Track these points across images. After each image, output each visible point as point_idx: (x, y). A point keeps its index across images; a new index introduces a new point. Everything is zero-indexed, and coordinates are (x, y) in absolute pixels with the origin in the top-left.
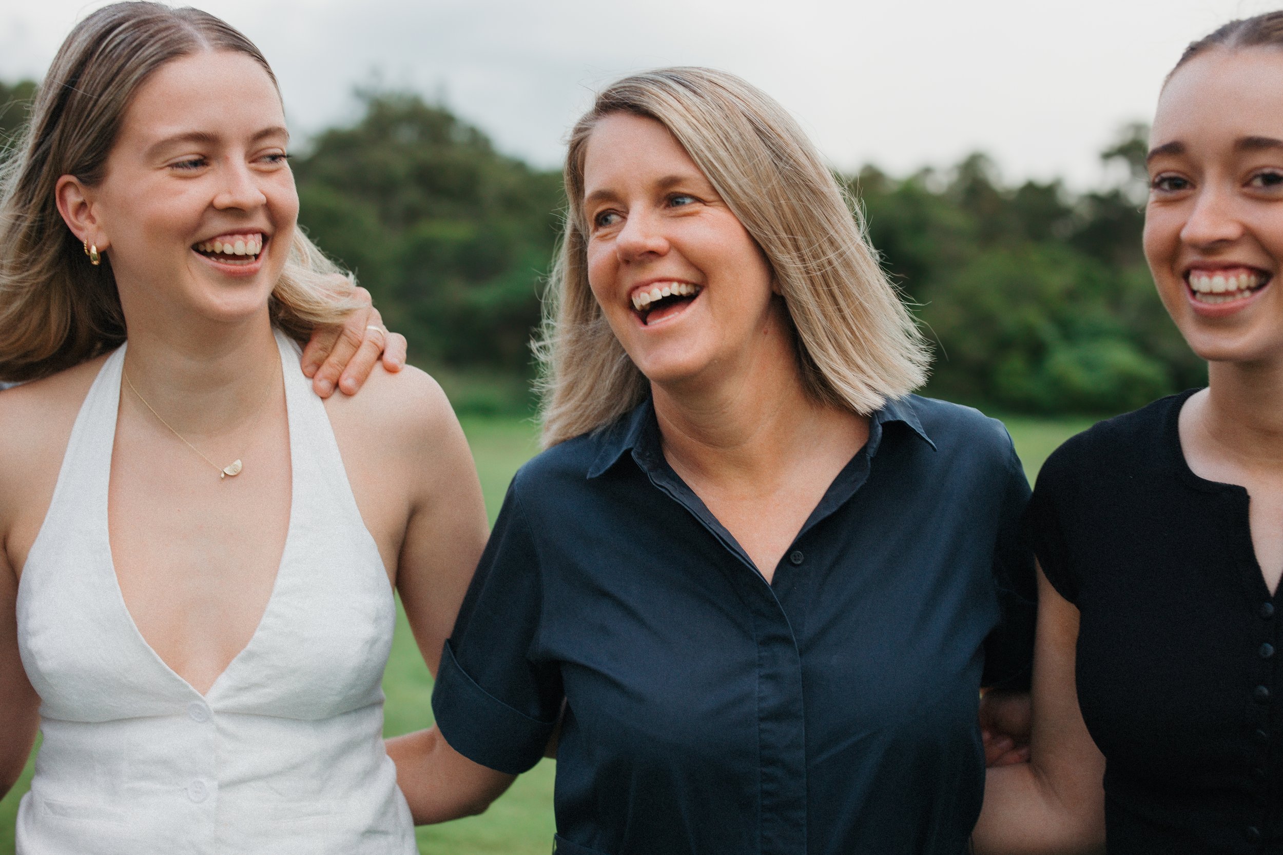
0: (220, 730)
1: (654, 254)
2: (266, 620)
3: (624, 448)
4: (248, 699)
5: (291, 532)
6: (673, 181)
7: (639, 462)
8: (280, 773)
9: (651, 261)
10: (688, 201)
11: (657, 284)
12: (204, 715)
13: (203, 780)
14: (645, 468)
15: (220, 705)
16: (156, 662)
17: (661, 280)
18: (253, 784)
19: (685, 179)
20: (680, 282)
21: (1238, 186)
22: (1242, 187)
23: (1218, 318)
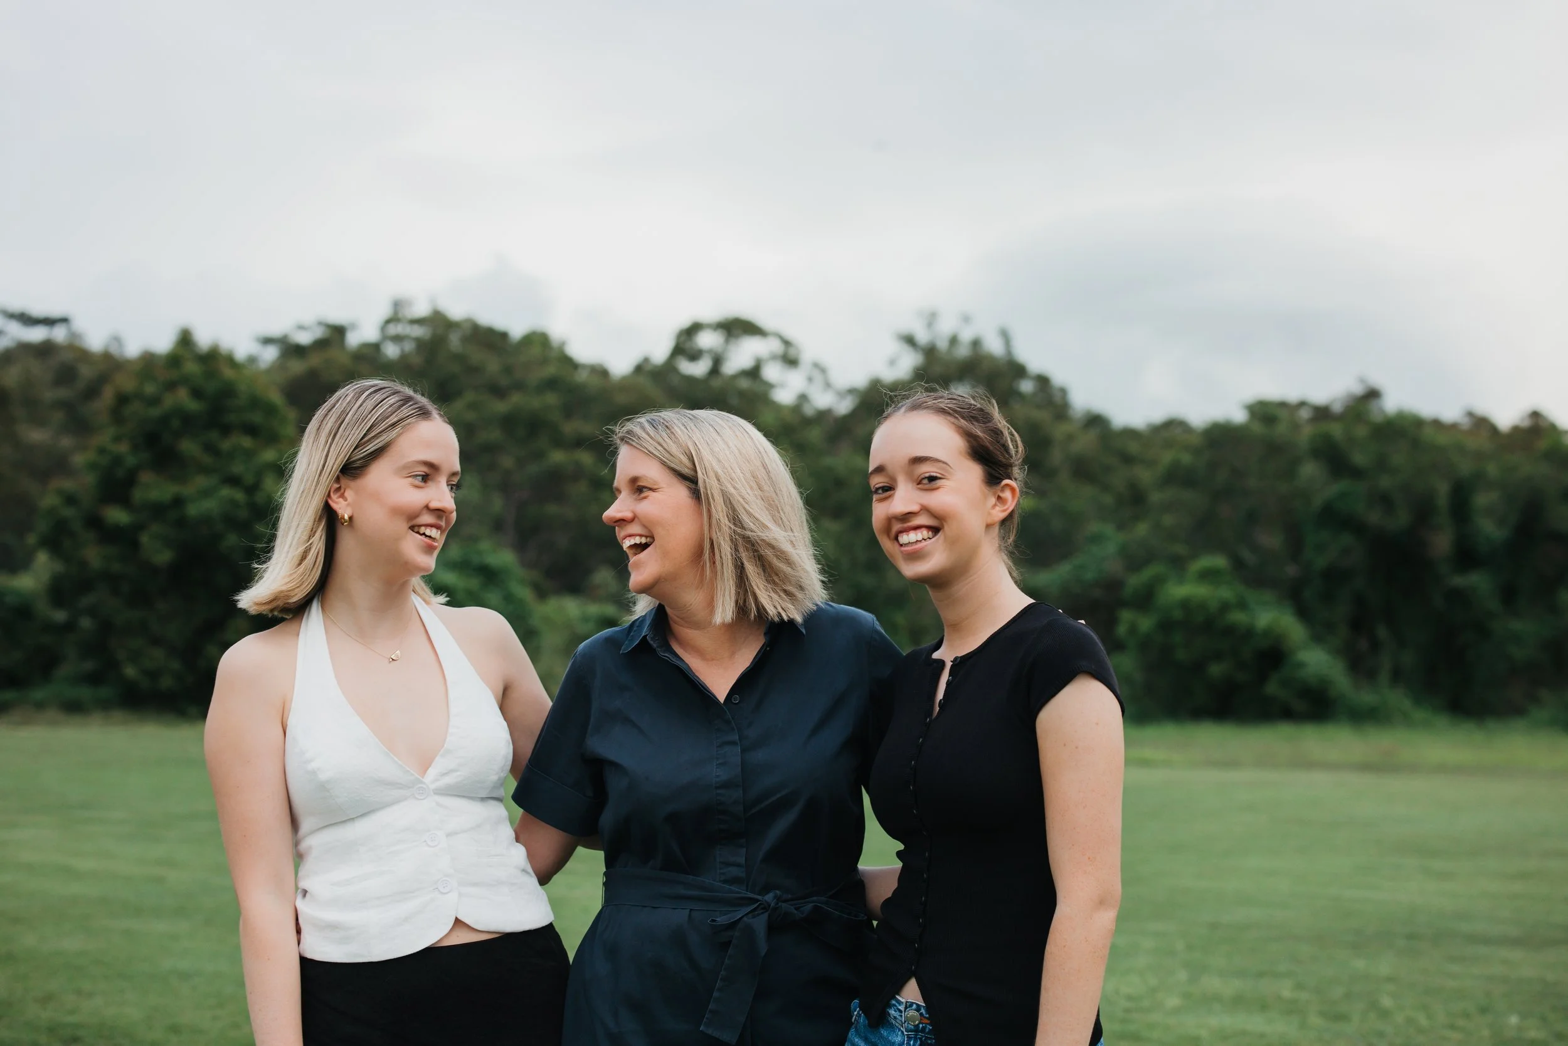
0: (434, 801)
1: (627, 522)
2: (452, 730)
3: (643, 634)
4: (449, 783)
6: (635, 479)
7: (652, 642)
8: (473, 829)
9: (625, 525)
10: (644, 490)
12: (426, 792)
13: (436, 832)
14: (655, 646)
15: (436, 786)
17: (630, 536)
18: (461, 835)
20: (641, 536)
21: (915, 484)
22: (918, 484)
23: (915, 556)
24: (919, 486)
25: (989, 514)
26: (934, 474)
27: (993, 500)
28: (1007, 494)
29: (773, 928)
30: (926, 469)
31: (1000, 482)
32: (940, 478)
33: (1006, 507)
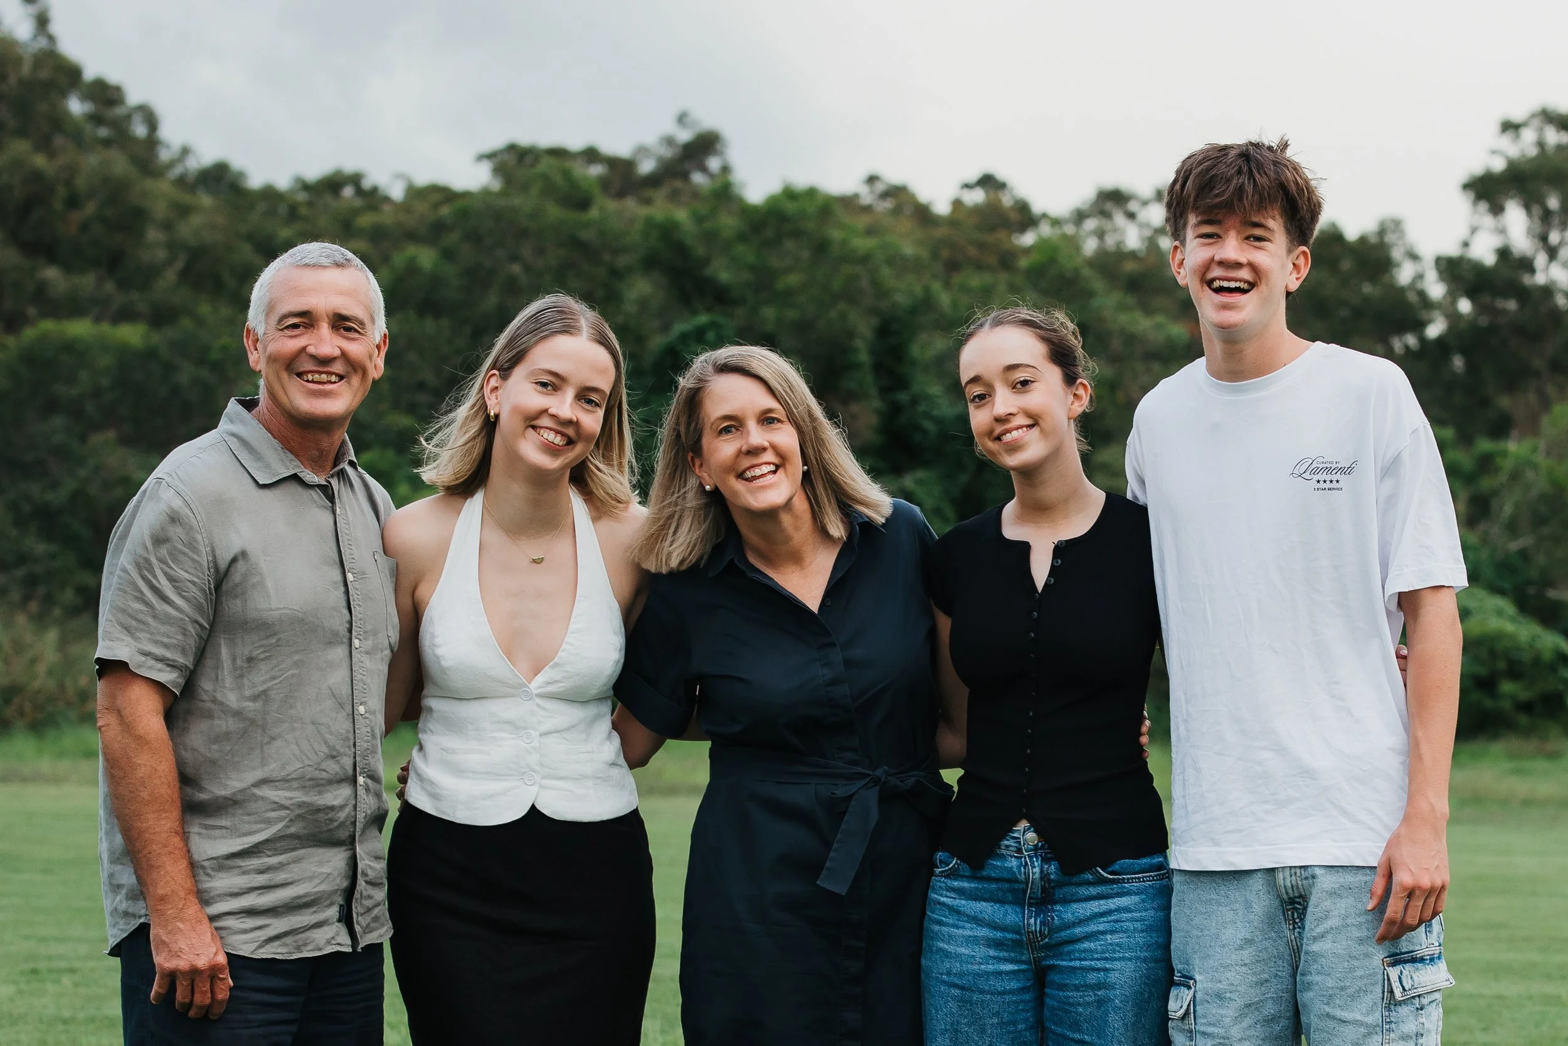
0: (538, 705)
1: (764, 449)
2: (564, 646)
3: (729, 558)
4: (552, 689)
5: (577, 598)
6: (770, 411)
8: (567, 729)
10: (775, 422)
11: (764, 465)
12: (529, 696)
13: (532, 732)
15: (540, 691)
16: (510, 667)
18: (554, 735)
19: (776, 409)
20: (772, 463)
21: (1010, 389)
22: (1013, 389)
23: (1014, 448)
24: (1014, 390)
25: (1070, 409)
26: (1029, 379)
27: (1071, 398)
28: (1081, 392)
29: (883, 799)
30: (1021, 375)
31: (1075, 382)
32: (1032, 382)
33: (1082, 402)
